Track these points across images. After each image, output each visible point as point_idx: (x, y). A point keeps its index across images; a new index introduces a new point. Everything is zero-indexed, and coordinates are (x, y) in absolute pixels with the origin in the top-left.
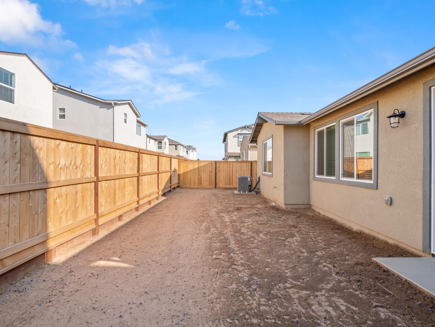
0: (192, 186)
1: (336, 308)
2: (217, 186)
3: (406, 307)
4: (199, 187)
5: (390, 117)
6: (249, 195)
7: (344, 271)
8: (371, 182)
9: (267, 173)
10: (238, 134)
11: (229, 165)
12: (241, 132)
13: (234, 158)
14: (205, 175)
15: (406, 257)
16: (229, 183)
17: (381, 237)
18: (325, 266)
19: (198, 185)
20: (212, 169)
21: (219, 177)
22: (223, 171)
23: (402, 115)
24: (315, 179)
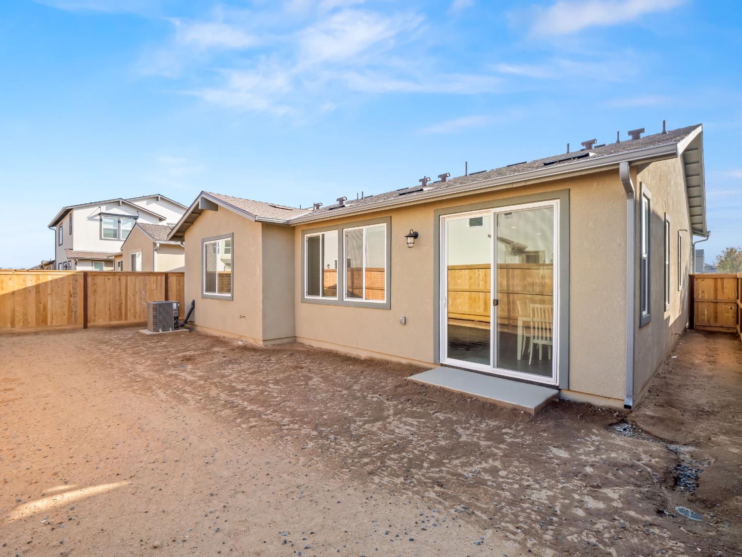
0: (18, 329)
1: (412, 425)
2: (89, 324)
3: (450, 406)
4: (39, 329)
5: (407, 237)
6: (176, 334)
7: (392, 396)
8: (385, 302)
9: (217, 294)
10: (100, 214)
11: (117, 281)
12: (107, 210)
13: (90, 263)
14: (58, 302)
15: (421, 372)
16: (117, 317)
17: (394, 359)
18: (373, 397)
19: (38, 324)
20: (74, 288)
21: (95, 305)
22: (105, 291)
23: (415, 236)
24: (304, 301)
